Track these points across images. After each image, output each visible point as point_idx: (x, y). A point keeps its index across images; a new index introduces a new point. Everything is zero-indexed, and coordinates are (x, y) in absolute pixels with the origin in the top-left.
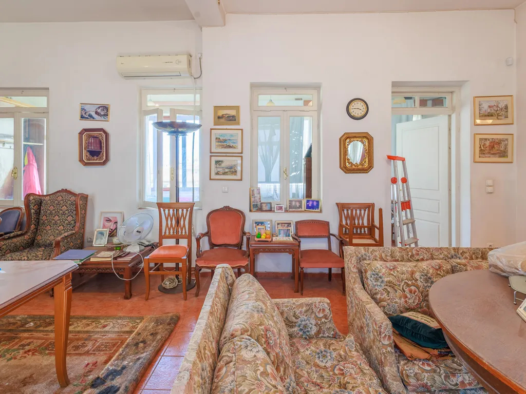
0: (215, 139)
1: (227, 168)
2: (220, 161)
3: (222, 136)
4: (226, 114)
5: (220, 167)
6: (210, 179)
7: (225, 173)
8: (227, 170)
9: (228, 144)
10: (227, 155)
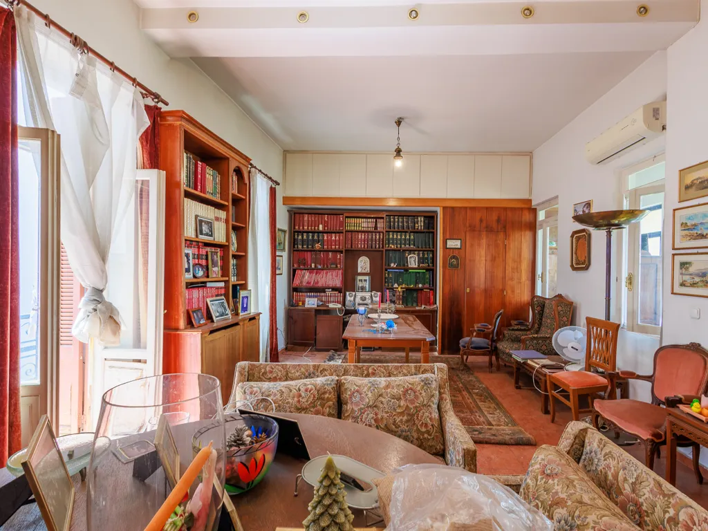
0: (679, 225)
1: (698, 275)
2: (686, 263)
3: (689, 219)
4: (697, 179)
5: (687, 273)
6: (673, 293)
7: (693, 285)
8: (697, 279)
9: (699, 232)
10: (700, 251)
